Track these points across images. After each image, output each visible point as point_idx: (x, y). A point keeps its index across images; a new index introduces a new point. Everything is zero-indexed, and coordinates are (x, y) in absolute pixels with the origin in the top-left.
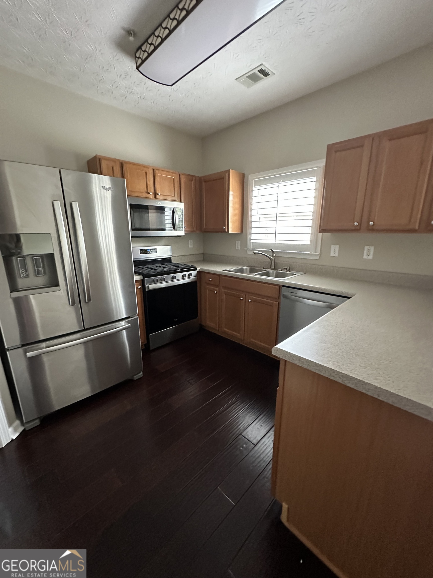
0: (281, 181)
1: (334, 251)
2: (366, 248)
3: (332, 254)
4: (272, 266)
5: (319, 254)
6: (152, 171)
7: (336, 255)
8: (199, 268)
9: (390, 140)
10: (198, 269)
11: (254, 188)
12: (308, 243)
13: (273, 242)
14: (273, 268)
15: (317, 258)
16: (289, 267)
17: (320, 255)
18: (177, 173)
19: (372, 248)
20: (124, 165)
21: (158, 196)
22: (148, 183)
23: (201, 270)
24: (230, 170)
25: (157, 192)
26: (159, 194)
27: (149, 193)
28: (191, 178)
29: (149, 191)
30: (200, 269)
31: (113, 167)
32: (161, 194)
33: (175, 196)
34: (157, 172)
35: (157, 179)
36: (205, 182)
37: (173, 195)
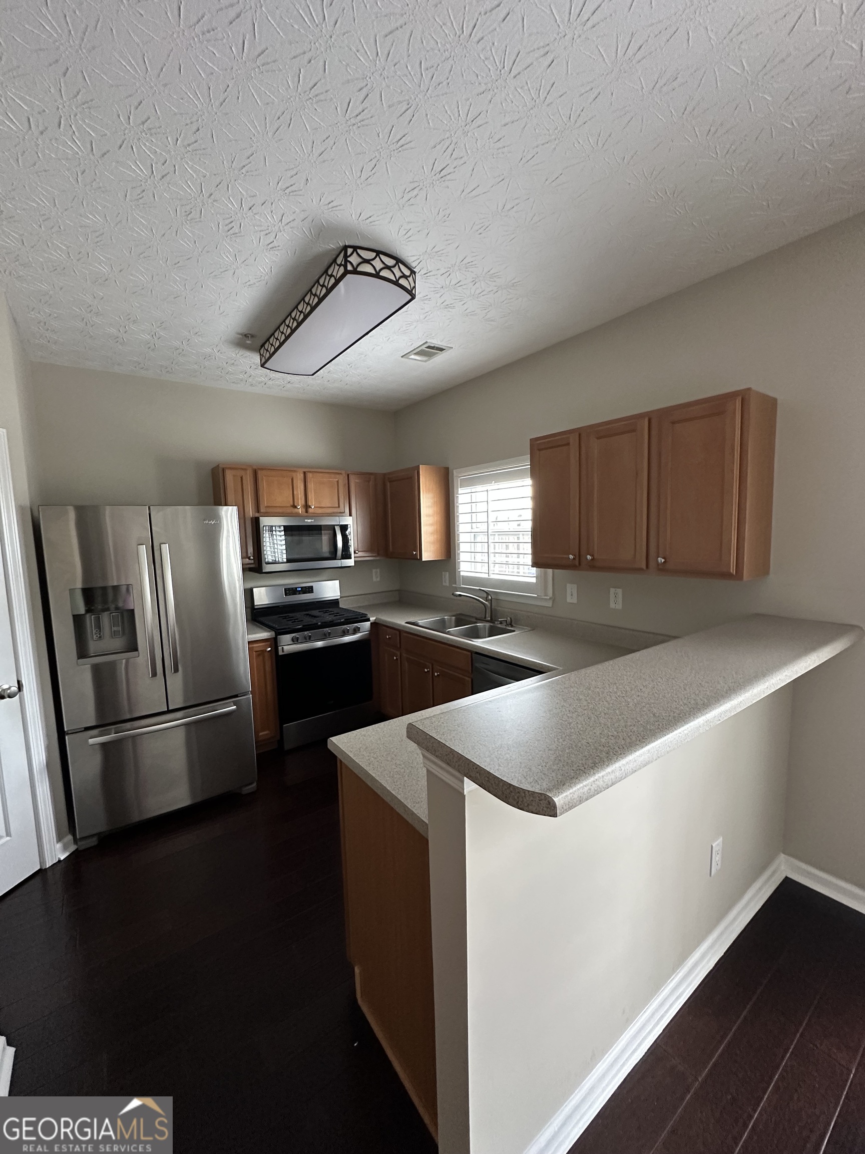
0: (493, 482)
1: (571, 595)
2: (612, 590)
3: (569, 600)
4: (487, 616)
5: (550, 599)
6: (302, 475)
7: (575, 601)
8: (374, 618)
9: (598, 438)
10: (372, 619)
11: (461, 491)
12: (534, 580)
13: (486, 576)
14: (489, 619)
15: (549, 604)
16: (511, 618)
17: (553, 599)
18: (343, 472)
19: (620, 591)
20: (260, 473)
21: (310, 510)
22: (295, 493)
23: (377, 621)
24: (421, 466)
25: (310, 504)
26: (313, 507)
27: (296, 507)
28: (366, 476)
29: (296, 505)
30: (375, 620)
31: (242, 478)
32: (316, 506)
33: (339, 507)
34: (309, 475)
35: (311, 486)
36: (390, 482)
37: (337, 506)
